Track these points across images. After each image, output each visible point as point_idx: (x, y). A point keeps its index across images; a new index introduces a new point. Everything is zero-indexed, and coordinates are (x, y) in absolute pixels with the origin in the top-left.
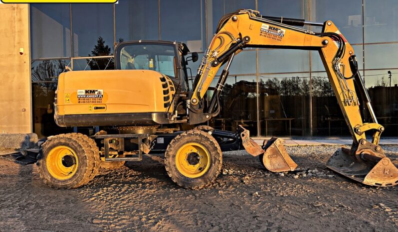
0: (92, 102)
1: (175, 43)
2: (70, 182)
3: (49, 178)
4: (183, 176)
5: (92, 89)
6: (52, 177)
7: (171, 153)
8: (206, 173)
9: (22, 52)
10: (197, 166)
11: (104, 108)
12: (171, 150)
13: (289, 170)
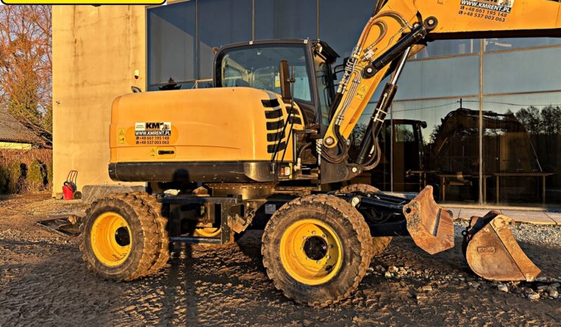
0: (156, 142)
1: (306, 42)
2: (119, 272)
3: (93, 261)
4: (292, 279)
5: (156, 122)
6: (97, 261)
7: (272, 236)
8: (335, 279)
9: (137, 75)
10: (324, 261)
11: (173, 152)
12: (272, 231)
13: (522, 278)
